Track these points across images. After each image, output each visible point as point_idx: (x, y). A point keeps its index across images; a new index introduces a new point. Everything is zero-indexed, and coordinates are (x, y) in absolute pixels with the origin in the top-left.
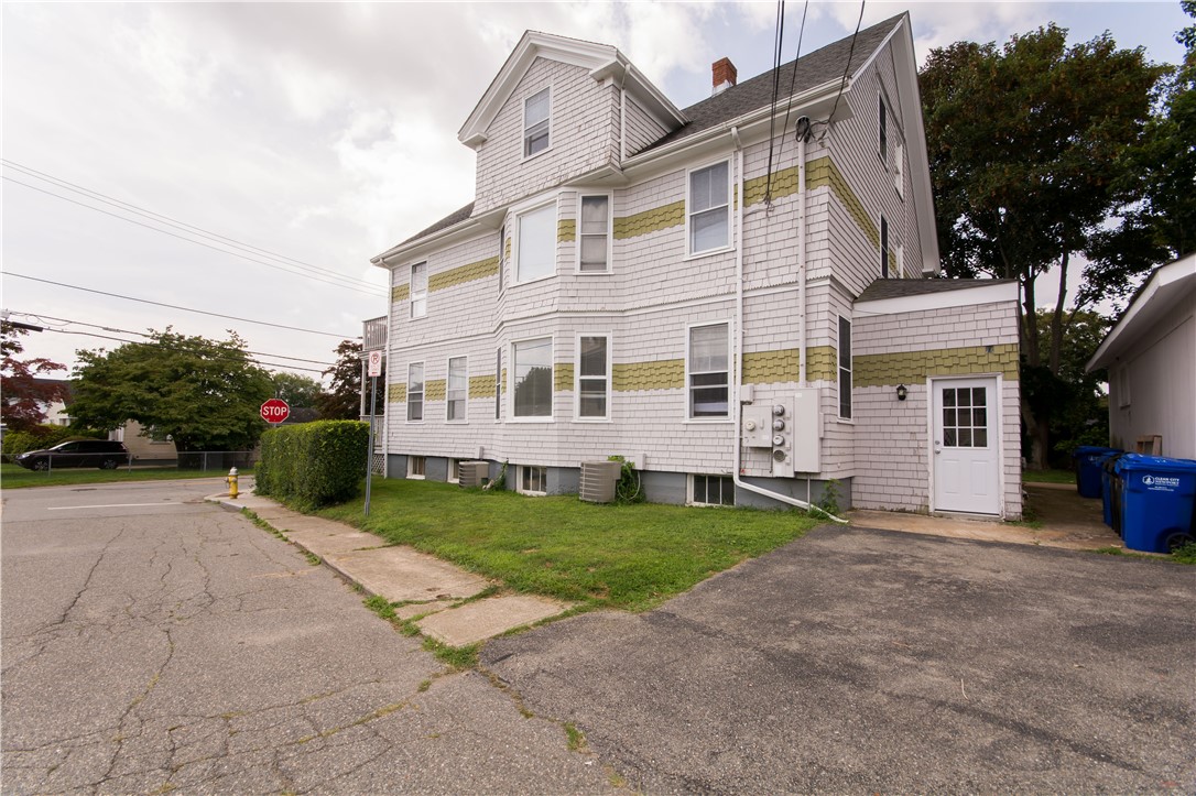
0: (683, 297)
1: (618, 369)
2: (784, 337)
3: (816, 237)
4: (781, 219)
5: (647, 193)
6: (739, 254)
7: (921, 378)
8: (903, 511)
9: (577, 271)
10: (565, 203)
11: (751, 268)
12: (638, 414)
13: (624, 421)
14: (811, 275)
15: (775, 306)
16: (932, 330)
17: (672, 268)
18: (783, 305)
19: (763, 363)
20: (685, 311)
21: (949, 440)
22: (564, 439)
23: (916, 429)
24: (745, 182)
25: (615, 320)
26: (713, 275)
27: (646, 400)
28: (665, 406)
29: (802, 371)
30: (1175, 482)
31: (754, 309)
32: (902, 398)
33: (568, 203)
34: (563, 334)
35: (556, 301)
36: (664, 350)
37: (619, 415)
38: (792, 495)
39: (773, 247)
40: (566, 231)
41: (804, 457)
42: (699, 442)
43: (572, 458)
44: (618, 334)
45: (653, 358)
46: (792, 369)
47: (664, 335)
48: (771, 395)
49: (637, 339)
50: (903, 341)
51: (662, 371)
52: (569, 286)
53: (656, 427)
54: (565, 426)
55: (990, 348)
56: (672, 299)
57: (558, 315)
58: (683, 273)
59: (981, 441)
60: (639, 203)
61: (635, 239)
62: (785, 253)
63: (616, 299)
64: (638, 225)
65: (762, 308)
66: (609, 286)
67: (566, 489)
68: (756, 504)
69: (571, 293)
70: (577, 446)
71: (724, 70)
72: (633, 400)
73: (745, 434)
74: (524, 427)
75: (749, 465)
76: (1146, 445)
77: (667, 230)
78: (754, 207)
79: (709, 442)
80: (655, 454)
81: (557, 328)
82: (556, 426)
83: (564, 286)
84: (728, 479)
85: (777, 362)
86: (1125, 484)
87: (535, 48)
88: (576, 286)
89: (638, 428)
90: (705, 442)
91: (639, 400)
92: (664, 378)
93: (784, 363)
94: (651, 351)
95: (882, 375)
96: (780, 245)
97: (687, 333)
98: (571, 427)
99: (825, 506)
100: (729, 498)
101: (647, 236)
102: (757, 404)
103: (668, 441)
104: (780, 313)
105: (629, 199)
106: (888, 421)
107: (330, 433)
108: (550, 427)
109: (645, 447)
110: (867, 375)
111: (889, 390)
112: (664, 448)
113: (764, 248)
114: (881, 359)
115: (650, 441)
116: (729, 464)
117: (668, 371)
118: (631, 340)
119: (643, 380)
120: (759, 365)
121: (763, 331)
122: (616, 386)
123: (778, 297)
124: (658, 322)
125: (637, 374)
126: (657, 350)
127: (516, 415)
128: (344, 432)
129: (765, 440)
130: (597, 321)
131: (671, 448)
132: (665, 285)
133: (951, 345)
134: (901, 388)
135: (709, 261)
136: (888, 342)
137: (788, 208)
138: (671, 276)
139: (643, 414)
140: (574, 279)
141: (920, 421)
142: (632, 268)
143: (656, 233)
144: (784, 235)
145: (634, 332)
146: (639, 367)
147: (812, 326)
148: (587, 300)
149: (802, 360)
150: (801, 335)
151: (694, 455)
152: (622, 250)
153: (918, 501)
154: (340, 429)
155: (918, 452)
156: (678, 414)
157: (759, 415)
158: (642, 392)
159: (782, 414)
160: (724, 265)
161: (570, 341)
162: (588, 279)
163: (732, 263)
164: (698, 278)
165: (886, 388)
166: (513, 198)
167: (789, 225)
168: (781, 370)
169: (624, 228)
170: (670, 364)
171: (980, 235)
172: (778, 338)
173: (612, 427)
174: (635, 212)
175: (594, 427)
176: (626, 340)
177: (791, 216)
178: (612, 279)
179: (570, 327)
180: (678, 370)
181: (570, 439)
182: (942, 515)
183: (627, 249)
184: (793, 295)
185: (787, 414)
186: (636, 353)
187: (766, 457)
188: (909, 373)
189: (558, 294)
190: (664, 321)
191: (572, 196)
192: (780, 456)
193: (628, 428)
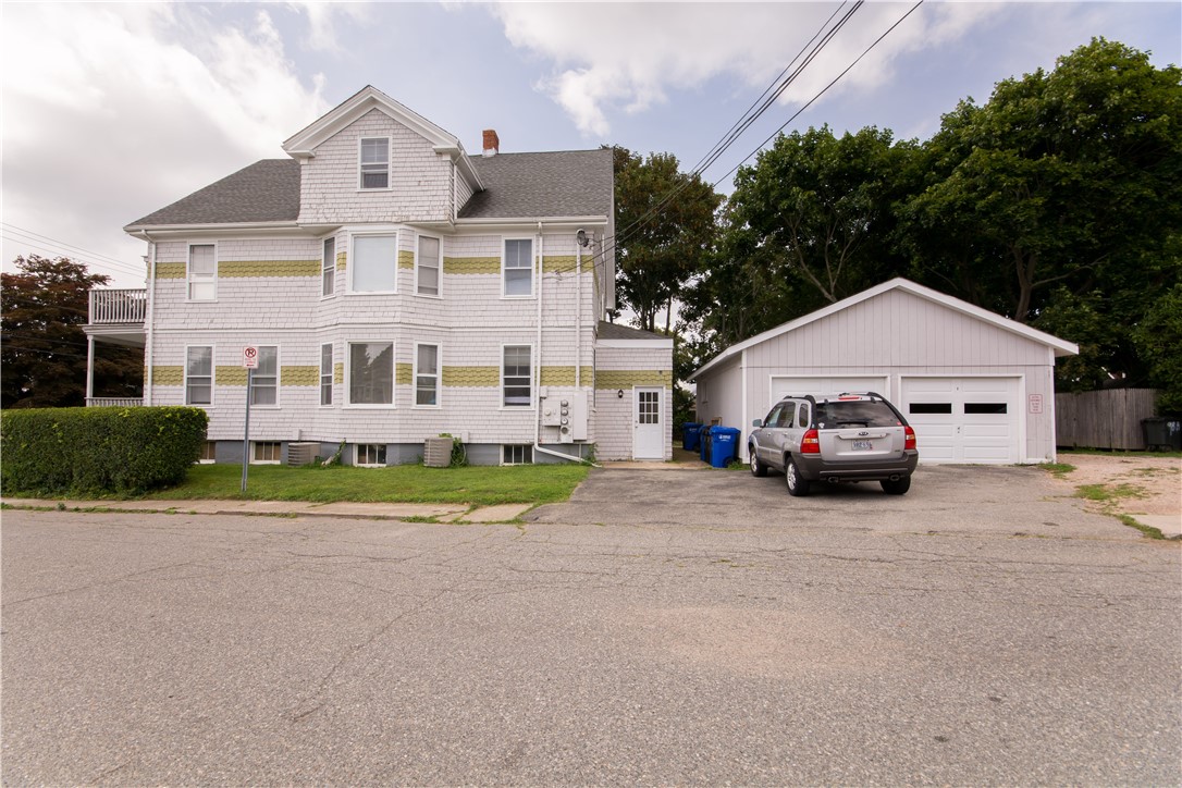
0: (499, 324)
1: (446, 370)
2: (566, 359)
3: (585, 301)
4: (565, 286)
5: (471, 244)
6: (540, 302)
7: (630, 386)
8: (620, 460)
9: (416, 293)
10: (406, 238)
11: (547, 313)
12: (462, 403)
13: (451, 408)
14: (583, 324)
15: (561, 339)
16: (636, 359)
17: (491, 302)
18: (566, 339)
19: (554, 373)
20: (500, 334)
21: (642, 421)
22: (405, 422)
23: (626, 414)
24: (543, 257)
25: (444, 334)
26: (521, 313)
27: (469, 394)
28: (484, 399)
29: (577, 380)
30: (729, 437)
31: (548, 339)
32: (621, 397)
33: (409, 238)
34: (403, 341)
35: (398, 314)
36: (484, 359)
37: (447, 403)
38: (570, 454)
39: (560, 302)
40: (406, 260)
41: (579, 430)
42: (510, 423)
43: (411, 436)
44: (446, 344)
45: (476, 364)
46: (571, 379)
47: (484, 349)
48: (558, 393)
49: (462, 349)
50: (621, 364)
51: (482, 373)
52: (409, 304)
53: (477, 413)
54: (406, 412)
55: (661, 372)
56: (491, 324)
57: (400, 325)
58: (498, 308)
59: (656, 421)
60: (463, 250)
61: (460, 276)
62: (568, 307)
63: (445, 318)
64: (463, 266)
65: (553, 339)
66: (440, 307)
67: (406, 460)
68: (548, 461)
69: (410, 310)
70: (415, 427)
71: (491, 139)
72: (459, 393)
73: (544, 417)
74: (363, 412)
75: (544, 437)
76: (716, 421)
77: (486, 275)
78: (548, 274)
79: (518, 423)
80: (476, 432)
81: (399, 336)
82: (398, 412)
83: (404, 303)
84: (529, 447)
85: (562, 373)
86: (713, 439)
87: (373, 101)
88: (414, 304)
89: (463, 413)
90: (515, 423)
91: (463, 393)
92: (483, 379)
93: (566, 374)
94: (474, 359)
95: (611, 383)
96: (565, 302)
97: (502, 350)
98: (410, 412)
99: (589, 459)
100: (528, 459)
101: (472, 276)
102: (549, 398)
103: (487, 423)
104: (564, 344)
105: (455, 245)
106: (614, 410)
107: (169, 419)
108: (391, 412)
109: (469, 427)
110: (603, 383)
111: (615, 392)
112: (484, 427)
113: (555, 302)
114: (610, 373)
115: (472, 423)
116: (531, 437)
117: (487, 374)
118: (457, 349)
119: (467, 379)
120: (551, 374)
121: (554, 354)
122: (445, 382)
123: (563, 334)
124: (479, 339)
125: (462, 374)
126: (478, 359)
127: (352, 402)
128: (182, 417)
129: (556, 421)
130: (431, 333)
131: (489, 427)
132: (485, 313)
133: (645, 369)
134: (621, 391)
135: (518, 303)
136: (614, 364)
137: (570, 280)
138: (489, 308)
139: (467, 404)
140: (413, 299)
141: (629, 410)
142: (458, 298)
143: (478, 275)
144: (567, 296)
145: (458, 344)
146: (464, 369)
147: (583, 354)
148: (423, 316)
149: (578, 374)
150: (577, 359)
151: (506, 432)
152: (449, 282)
153: (627, 454)
154: (178, 415)
155: (628, 427)
156: (496, 404)
157: (552, 406)
158: (466, 388)
159: (566, 405)
160: (529, 307)
161: (410, 346)
162: (424, 300)
163: (534, 308)
164: (510, 313)
165: (613, 391)
166: (349, 220)
167: (569, 291)
168: (564, 379)
169: (452, 265)
170: (489, 370)
171: (626, 278)
172: (563, 359)
173: (441, 413)
174: (460, 256)
175: (428, 413)
176: (453, 349)
177: (571, 286)
178: (442, 302)
179: (409, 336)
180: (495, 374)
181: (409, 422)
182: (638, 461)
183: (454, 282)
184: (572, 334)
185: (570, 406)
186: (461, 359)
187: (555, 431)
188: (624, 383)
189: (400, 309)
190: (484, 339)
191: (411, 233)
192: (565, 431)
193: (454, 413)
